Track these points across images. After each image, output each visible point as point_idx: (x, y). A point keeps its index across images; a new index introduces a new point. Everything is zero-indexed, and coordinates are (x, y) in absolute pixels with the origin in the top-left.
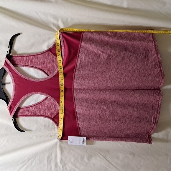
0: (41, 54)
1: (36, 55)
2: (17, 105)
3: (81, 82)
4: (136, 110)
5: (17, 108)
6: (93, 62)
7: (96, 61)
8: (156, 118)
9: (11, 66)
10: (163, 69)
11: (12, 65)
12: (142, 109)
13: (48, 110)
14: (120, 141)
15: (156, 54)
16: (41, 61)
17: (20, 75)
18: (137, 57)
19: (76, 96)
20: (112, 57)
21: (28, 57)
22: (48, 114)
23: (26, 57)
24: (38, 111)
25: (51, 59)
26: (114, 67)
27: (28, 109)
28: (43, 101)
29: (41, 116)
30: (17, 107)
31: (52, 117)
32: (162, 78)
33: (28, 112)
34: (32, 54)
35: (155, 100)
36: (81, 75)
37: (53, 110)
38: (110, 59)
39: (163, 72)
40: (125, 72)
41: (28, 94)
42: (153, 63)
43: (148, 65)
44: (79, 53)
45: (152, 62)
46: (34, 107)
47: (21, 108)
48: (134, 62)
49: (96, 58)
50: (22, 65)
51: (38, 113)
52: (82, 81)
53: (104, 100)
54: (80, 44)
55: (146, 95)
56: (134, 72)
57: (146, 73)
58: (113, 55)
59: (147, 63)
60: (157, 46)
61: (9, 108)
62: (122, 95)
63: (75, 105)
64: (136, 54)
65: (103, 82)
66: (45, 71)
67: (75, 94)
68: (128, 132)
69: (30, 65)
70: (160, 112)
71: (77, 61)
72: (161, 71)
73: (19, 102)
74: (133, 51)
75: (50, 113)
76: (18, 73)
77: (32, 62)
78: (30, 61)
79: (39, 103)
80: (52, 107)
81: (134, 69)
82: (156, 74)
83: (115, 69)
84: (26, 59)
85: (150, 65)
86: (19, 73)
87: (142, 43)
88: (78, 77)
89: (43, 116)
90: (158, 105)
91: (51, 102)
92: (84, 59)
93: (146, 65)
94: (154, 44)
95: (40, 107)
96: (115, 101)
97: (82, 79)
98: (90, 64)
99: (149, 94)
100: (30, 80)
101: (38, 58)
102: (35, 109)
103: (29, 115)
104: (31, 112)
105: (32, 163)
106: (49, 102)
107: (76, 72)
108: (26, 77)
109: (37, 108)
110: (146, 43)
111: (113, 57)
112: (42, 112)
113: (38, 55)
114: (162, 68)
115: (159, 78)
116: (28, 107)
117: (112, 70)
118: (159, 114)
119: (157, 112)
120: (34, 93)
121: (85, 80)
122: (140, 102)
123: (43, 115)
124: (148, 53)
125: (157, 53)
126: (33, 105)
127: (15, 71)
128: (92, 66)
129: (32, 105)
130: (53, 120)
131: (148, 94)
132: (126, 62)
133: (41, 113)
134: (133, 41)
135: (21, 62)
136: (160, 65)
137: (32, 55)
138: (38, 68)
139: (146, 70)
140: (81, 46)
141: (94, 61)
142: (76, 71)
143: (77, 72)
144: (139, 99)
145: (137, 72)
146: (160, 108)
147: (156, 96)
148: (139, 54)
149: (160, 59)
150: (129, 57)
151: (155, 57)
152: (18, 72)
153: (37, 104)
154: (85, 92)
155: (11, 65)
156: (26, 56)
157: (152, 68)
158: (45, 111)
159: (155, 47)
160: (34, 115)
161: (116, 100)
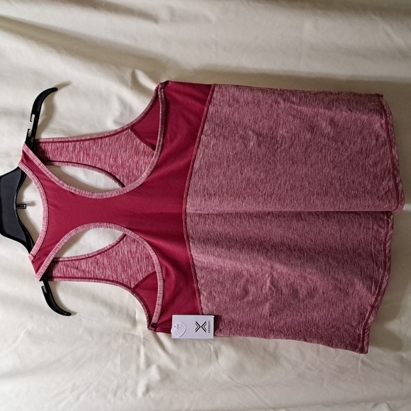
0: (110, 136)
1: (99, 138)
2: (52, 252)
3: (203, 202)
4: (334, 263)
5: (51, 259)
6: (234, 157)
7: (241, 153)
8: (382, 283)
9: (36, 163)
10: (401, 181)
11: (40, 162)
12: (349, 261)
13: (124, 268)
14: (292, 339)
15: (387, 146)
16: (109, 154)
17: (60, 183)
18: (342, 149)
19: (191, 231)
20: (281, 145)
21: (78, 143)
22: (123, 277)
23: (73, 143)
24: (99, 269)
25: (132, 148)
26: (285, 172)
27: (77, 262)
28: (113, 247)
29: (107, 280)
30: (53, 256)
31: (132, 286)
32: (398, 202)
33: (75, 271)
34: (88, 135)
35: (376, 238)
36: (204, 186)
37: (134, 269)
38: (276, 150)
39: (400, 188)
40: (309, 183)
41: (79, 227)
42: (379, 165)
43: (365, 170)
44: (202, 133)
45: (375, 164)
46: (90, 260)
47: (61, 259)
48: (332, 162)
49: (242, 148)
50: (63, 162)
51: (98, 273)
52: (205, 200)
53: (257, 242)
54: (205, 112)
55: (355, 228)
56: (331, 184)
57: (361, 189)
58: (282, 142)
59: (363, 164)
60: (392, 126)
61: (33, 258)
62: (298, 228)
63: (190, 251)
64: (339, 143)
65: (254, 205)
66: (118, 177)
67: (189, 227)
68: (315, 313)
69: (83, 160)
70: (390, 269)
71: (197, 152)
72: (396, 185)
73: (57, 245)
74: (332, 134)
75: (128, 275)
76: (55, 179)
77: (88, 155)
78: (84, 153)
79: (104, 252)
80: (132, 261)
81: (333, 179)
82: (383, 192)
83: (287, 176)
84: (75, 147)
85: (371, 170)
86: (57, 179)
87: (356, 116)
88: (196, 191)
89: (110, 281)
90: (385, 250)
91: (131, 251)
92: (213, 149)
93: (360, 169)
94: (383, 122)
95: (105, 262)
96: (282, 244)
97: (205, 196)
98: (227, 162)
99: (363, 225)
100: (83, 195)
101: (103, 146)
102: (94, 264)
103: (78, 278)
104: (84, 271)
105: (78, 398)
106: (126, 249)
107: (193, 180)
108: (74, 188)
109: (97, 264)
110: (365, 117)
111: (282, 148)
112: (108, 272)
113: (101, 138)
114: (398, 179)
115: (389, 202)
116: (77, 260)
117: (279, 178)
118: (389, 274)
119: (385, 269)
120: (92, 224)
121: (213, 198)
122: (343, 245)
123: (111, 279)
124: (367, 141)
125: (390, 141)
126: (88, 255)
127: (48, 175)
128: (231, 166)
129: (85, 255)
130: (134, 291)
131: (360, 225)
132: (313, 161)
133: (107, 276)
134: (334, 108)
135: (61, 154)
136: (396, 172)
137: (89, 138)
138: (101, 169)
139: (360, 183)
140: (206, 116)
141: (237, 154)
142: (193, 176)
143: (195, 179)
144: (338, 238)
145: (337, 187)
146: (390, 259)
147: (378, 230)
148: (347, 143)
149: (397, 157)
150: (322, 149)
151: (384, 153)
152: (53, 176)
153: (98, 254)
154: (213, 223)
155: (37, 161)
156: (74, 141)
157: (374, 179)
158: (116, 271)
159: (387, 128)
160: (90, 279)
161: (285, 240)
